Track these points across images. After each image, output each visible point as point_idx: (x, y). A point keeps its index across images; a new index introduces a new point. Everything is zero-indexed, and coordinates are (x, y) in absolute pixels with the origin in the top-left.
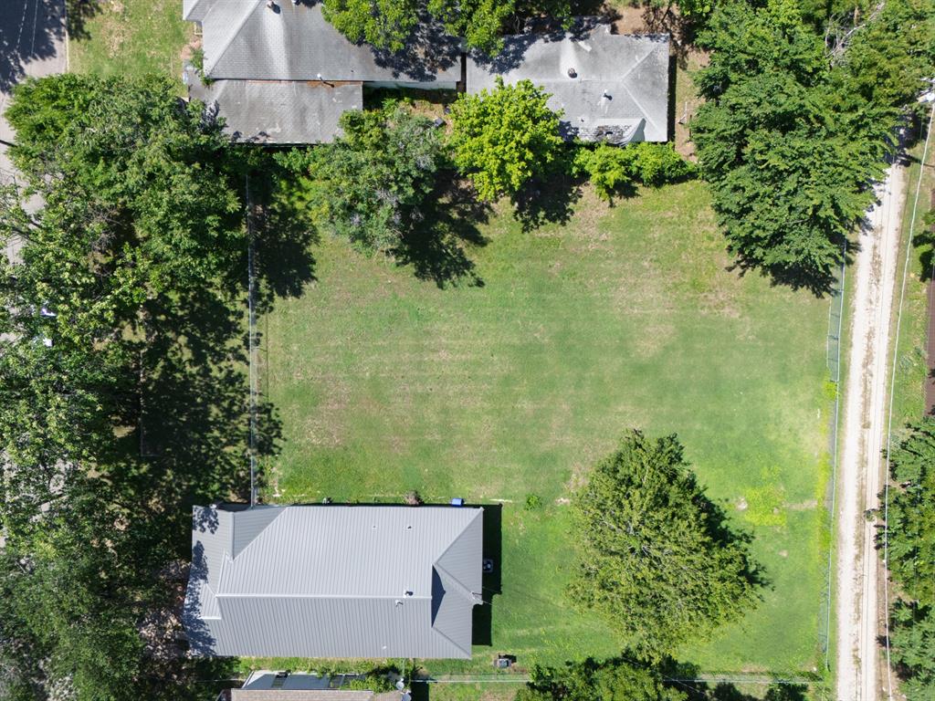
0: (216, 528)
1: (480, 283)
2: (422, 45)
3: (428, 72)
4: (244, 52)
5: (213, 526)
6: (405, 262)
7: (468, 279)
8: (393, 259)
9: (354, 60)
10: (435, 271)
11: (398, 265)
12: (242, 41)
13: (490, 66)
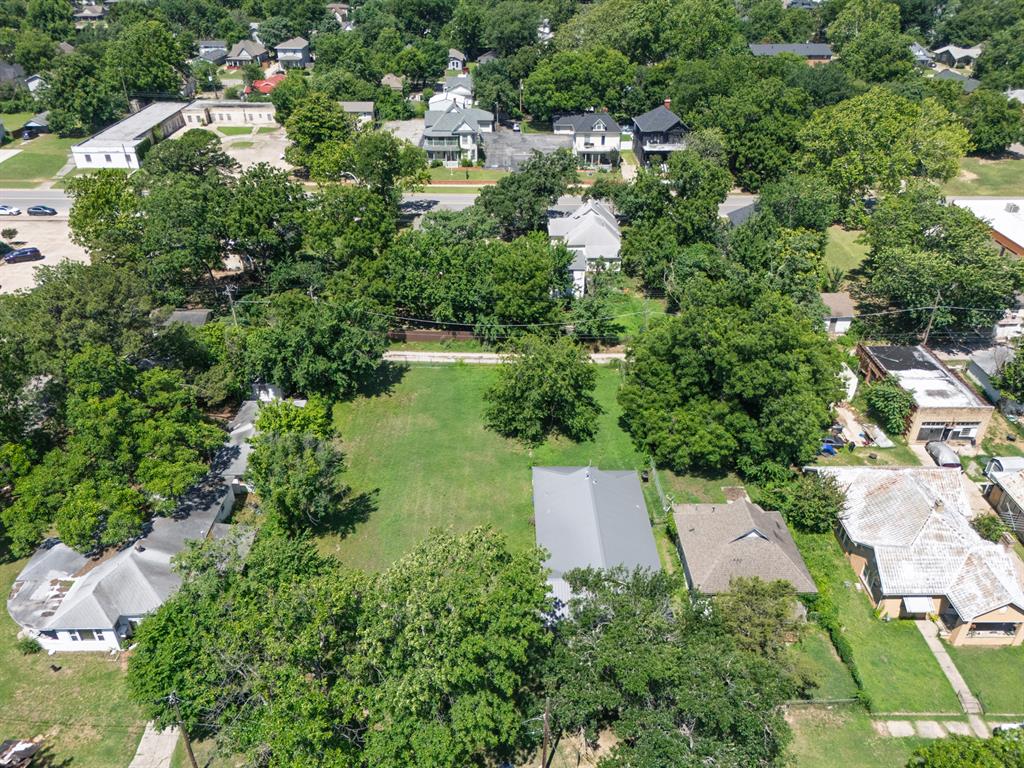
0: (560, 601)
1: (377, 490)
2: (203, 487)
3: (223, 488)
4: (162, 579)
5: (557, 603)
6: (354, 529)
7: (374, 496)
8: (349, 536)
9: (198, 521)
10: (363, 512)
11: (354, 532)
12: (153, 578)
13: (233, 460)
